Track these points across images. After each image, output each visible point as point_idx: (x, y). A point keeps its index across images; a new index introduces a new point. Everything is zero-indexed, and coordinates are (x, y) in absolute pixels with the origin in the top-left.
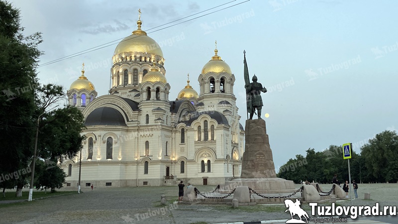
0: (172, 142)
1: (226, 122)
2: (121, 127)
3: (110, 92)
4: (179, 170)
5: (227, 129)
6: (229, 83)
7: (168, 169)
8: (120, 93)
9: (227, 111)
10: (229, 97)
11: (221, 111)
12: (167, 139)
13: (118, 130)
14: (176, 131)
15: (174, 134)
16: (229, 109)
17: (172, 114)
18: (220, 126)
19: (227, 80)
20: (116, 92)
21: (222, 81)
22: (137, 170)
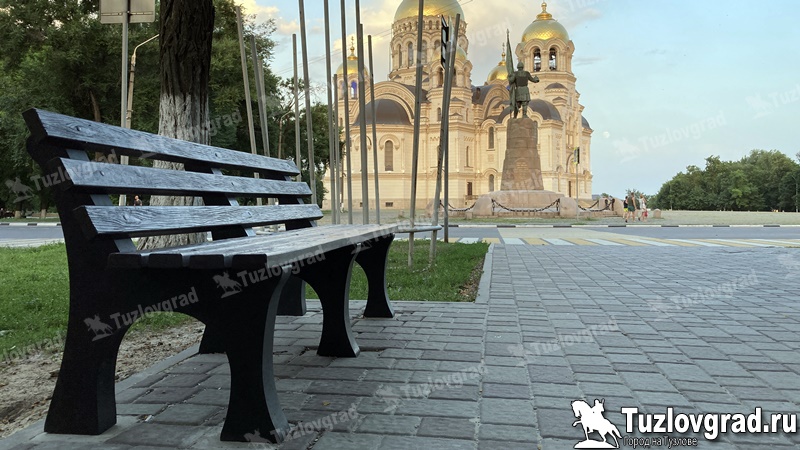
0: (475, 148)
1: (557, 116)
2: (402, 127)
3: (390, 76)
4: (487, 188)
5: (560, 127)
6: (564, 54)
7: (470, 185)
8: (403, 77)
9: (559, 98)
10: (563, 77)
11: (549, 99)
12: (467, 143)
13: (399, 131)
14: (481, 132)
15: (478, 136)
16: (562, 95)
17: (475, 107)
18: (546, 122)
19: (561, 49)
20: (398, 77)
21: (553, 52)
22: (427, 186)
